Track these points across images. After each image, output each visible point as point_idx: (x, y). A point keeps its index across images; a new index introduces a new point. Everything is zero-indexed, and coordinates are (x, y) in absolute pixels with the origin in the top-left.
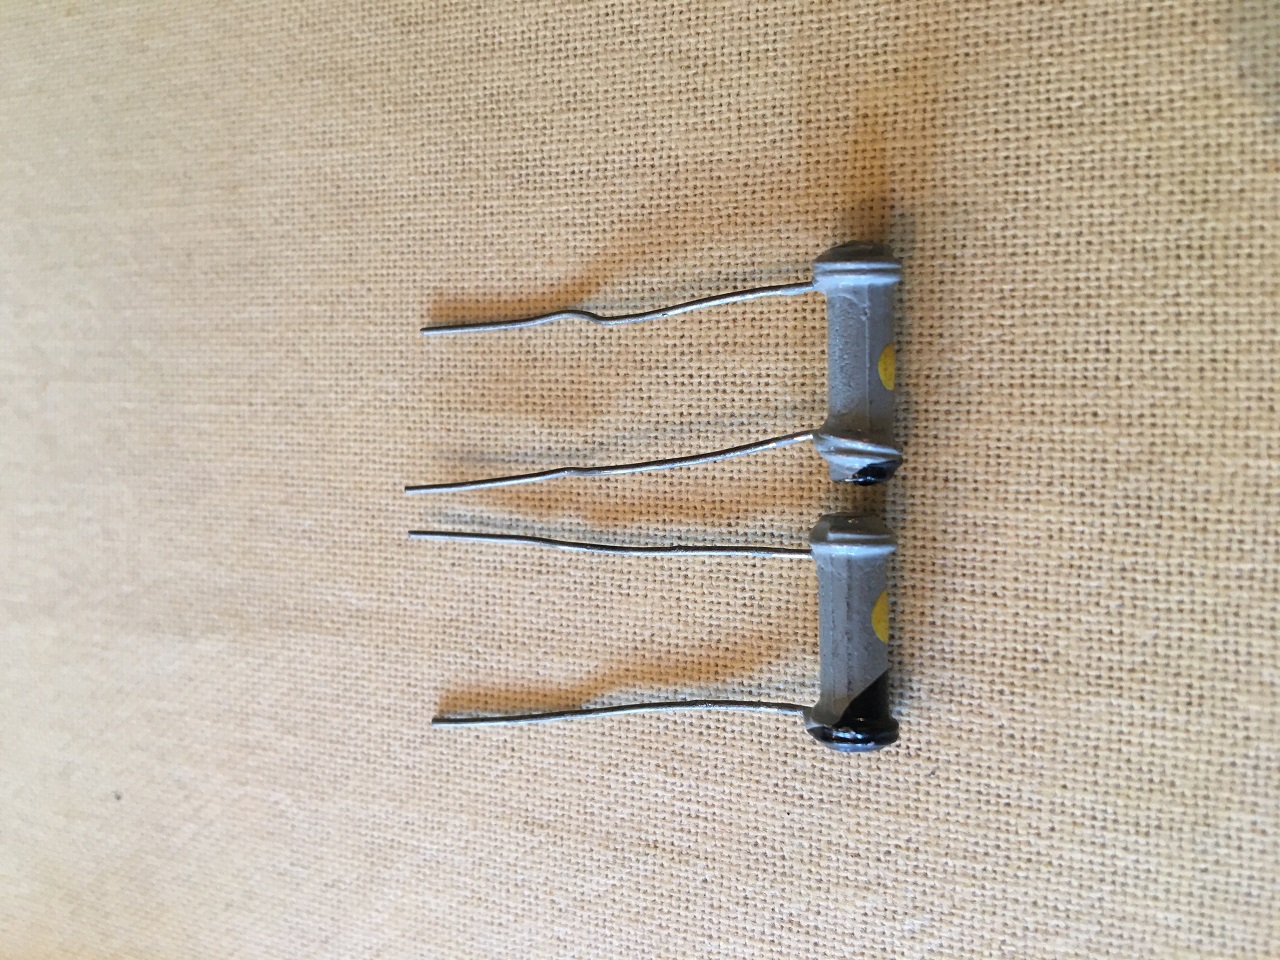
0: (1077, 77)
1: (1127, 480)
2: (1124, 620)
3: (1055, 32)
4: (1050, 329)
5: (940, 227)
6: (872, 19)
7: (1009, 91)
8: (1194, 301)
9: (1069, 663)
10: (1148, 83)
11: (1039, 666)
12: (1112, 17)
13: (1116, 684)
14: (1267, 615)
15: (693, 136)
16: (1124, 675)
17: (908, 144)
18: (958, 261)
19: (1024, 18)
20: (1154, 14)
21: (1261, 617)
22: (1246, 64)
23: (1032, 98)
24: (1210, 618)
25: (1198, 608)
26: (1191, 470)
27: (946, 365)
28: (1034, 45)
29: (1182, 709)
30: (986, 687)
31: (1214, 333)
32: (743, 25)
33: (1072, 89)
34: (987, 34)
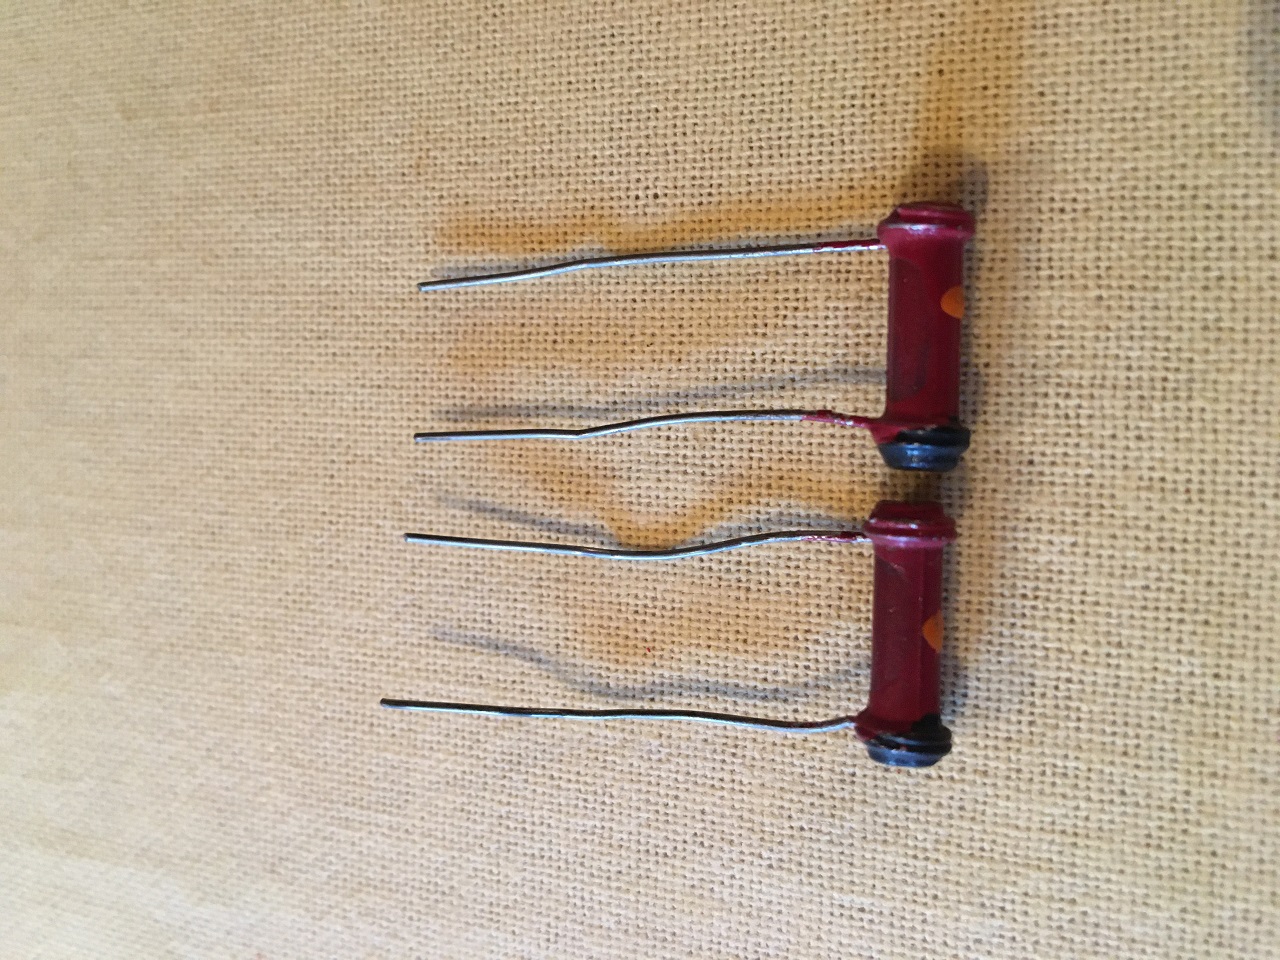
0: (468, 378)
1: (503, 738)
2: (501, 862)
3: (453, 337)
4: (447, 598)
5: (366, 499)
6: (316, 306)
7: (419, 385)
8: (553, 585)
9: (460, 896)
10: (520, 391)
11: (438, 896)
12: (494, 329)
13: (495, 918)
14: (605, 867)
15: (181, 391)
16: (500, 910)
17: (343, 421)
18: (381, 530)
19: (429, 321)
20: (526, 330)
21: (600, 869)
22: (592, 382)
23: (435, 393)
24: (563, 866)
25: (555, 856)
26: (549, 733)
27: (371, 622)
28: (437, 345)
29: (543, 944)
30: (400, 913)
31: (567, 614)
32: (218, 297)
33: (464, 389)
34: (402, 332)
